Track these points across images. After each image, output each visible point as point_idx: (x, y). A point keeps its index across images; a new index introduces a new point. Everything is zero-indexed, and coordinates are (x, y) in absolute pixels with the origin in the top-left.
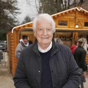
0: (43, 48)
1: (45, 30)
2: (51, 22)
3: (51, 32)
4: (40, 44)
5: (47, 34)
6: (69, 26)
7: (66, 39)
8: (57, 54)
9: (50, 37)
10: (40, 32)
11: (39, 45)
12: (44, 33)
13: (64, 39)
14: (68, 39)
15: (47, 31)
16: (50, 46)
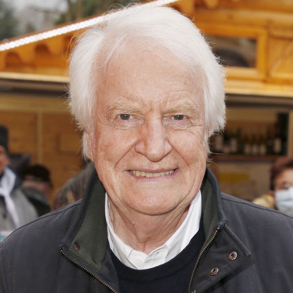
0: (142, 235)
1: (155, 120)
2: (198, 67)
3: (197, 129)
4: (124, 209)
5: (168, 148)
6: (268, 74)
7: (247, 149)
8: (231, 283)
9: (188, 164)
10: (118, 133)
11: (118, 216)
12: (144, 140)
13: (234, 146)
14: (255, 150)
15: (167, 128)
16: (190, 227)
